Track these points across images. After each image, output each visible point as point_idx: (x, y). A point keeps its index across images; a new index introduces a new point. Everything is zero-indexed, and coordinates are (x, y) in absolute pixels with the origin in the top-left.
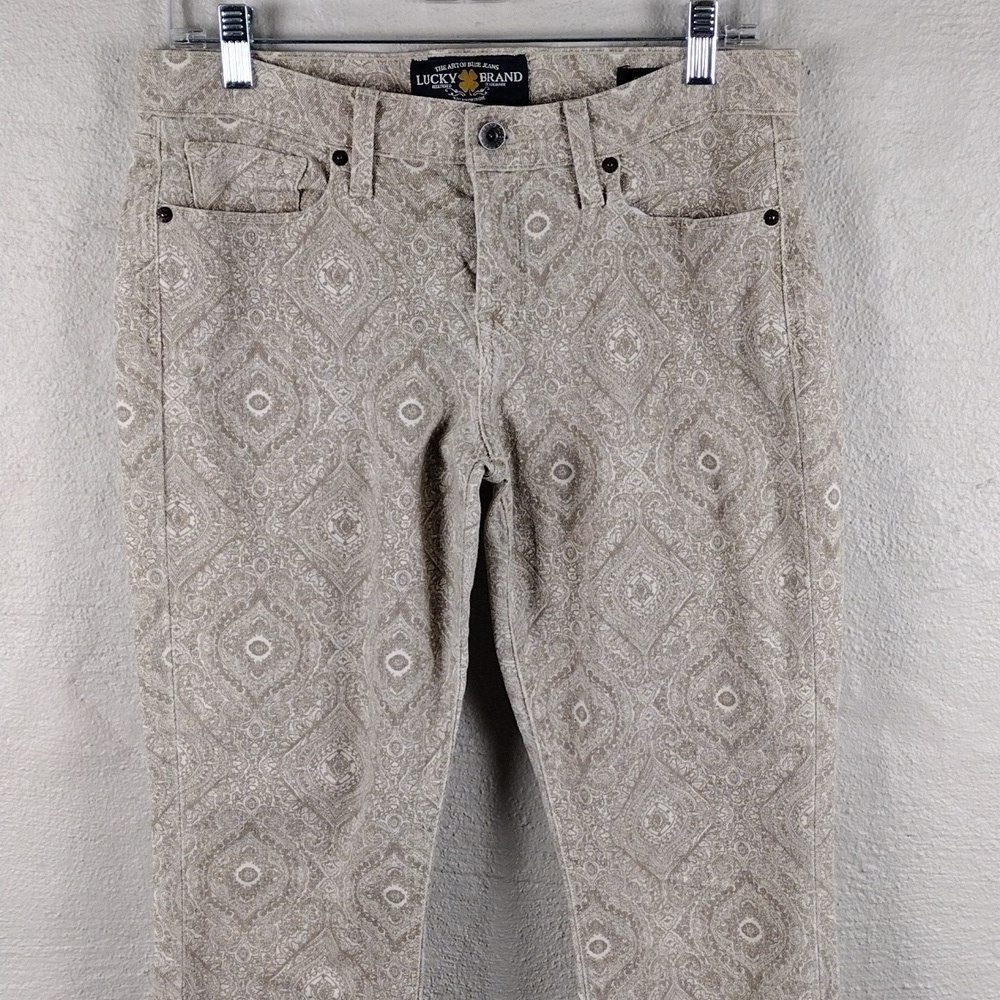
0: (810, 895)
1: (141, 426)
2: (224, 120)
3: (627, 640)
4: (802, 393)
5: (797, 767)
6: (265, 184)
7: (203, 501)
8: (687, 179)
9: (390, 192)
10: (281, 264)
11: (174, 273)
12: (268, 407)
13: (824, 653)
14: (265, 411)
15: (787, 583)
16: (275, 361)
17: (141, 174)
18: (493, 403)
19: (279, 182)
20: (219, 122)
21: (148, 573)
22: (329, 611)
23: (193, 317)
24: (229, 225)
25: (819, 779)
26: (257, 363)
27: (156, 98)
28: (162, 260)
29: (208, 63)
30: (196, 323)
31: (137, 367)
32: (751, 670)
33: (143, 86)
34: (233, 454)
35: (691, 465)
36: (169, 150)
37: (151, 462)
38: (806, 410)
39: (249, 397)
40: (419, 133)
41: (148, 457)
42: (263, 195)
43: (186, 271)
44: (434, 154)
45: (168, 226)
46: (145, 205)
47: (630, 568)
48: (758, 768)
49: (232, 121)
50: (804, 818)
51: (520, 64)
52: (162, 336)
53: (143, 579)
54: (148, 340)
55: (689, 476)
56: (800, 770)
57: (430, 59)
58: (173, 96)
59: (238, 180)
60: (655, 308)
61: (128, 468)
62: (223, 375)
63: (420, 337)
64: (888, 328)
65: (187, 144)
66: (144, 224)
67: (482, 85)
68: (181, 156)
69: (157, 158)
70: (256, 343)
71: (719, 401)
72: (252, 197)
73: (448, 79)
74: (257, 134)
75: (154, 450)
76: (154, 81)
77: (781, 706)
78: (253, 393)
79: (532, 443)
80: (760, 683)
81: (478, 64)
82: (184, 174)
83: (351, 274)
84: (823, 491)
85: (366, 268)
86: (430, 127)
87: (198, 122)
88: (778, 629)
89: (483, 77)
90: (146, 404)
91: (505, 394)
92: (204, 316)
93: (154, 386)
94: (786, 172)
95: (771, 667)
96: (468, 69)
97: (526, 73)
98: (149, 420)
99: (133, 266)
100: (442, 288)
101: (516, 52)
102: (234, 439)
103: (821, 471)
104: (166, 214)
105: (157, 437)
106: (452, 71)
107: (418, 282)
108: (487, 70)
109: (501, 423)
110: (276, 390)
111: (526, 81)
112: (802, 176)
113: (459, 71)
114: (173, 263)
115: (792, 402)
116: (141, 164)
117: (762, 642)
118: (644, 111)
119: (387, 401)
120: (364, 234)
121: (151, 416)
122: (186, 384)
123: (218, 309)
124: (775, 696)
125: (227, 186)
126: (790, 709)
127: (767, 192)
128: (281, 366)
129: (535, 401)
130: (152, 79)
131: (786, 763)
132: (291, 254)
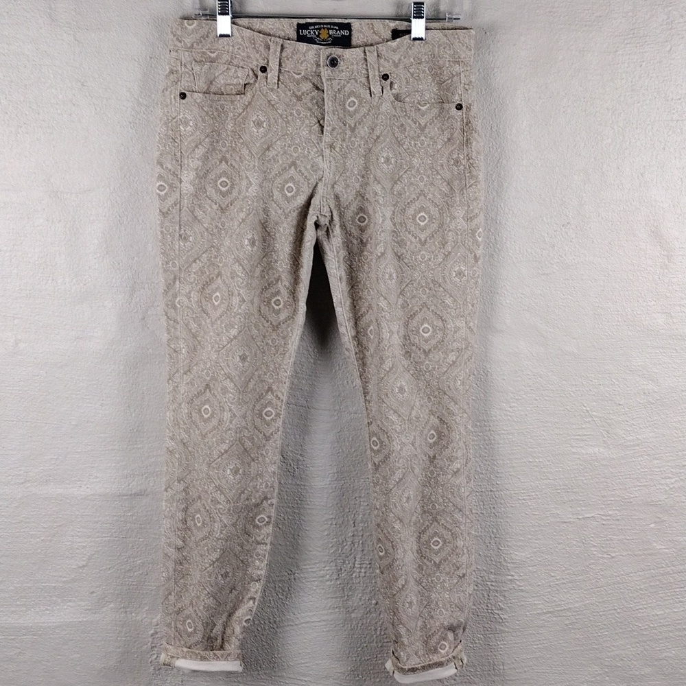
0: (460, 417)
1: (170, 194)
2: (211, 52)
3: (386, 299)
4: (470, 186)
5: (457, 359)
6: (229, 81)
7: (196, 229)
8: (420, 86)
9: (286, 87)
10: (235, 119)
11: (186, 123)
12: (228, 186)
13: (470, 305)
14: (227, 188)
15: (456, 275)
16: (231, 165)
17: (172, 76)
18: (329, 187)
19: (235, 80)
20: (208, 53)
21: (171, 262)
22: (243, 283)
23: (195, 143)
24: (212, 101)
25: (466, 363)
26: (224, 165)
27: (180, 42)
28: (181, 117)
29: (204, 26)
30: (197, 146)
31: (170, 167)
32: (439, 315)
33: (174, 36)
34: (211, 208)
35: (413, 219)
36: (185, 66)
37: (174, 211)
38: (471, 194)
39: (219, 181)
40: (300, 59)
41: (173, 208)
42: (227, 87)
43: (191, 122)
44: (307, 69)
45: (184, 101)
46: (173, 91)
47: (387, 265)
48: (439, 361)
49: (214, 52)
50: (459, 382)
51: (348, 27)
52: (181, 152)
53: (168, 266)
54: (175, 155)
55: (411, 224)
56: (458, 360)
57: (307, 23)
58: (188, 41)
59: (216, 80)
60: (402, 145)
61: (163, 213)
62: (208, 171)
63: (295, 155)
64: (522, 152)
65: (193, 63)
66: (173, 100)
67: (330, 36)
68: (191, 69)
69: (179, 69)
70: (224, 157)
71: (429, 190)
72: (222, 88)
73: (315, 33)
74: (226, 57)
75: (176, 205)
76: (180, 34)
77: (451, 331)
78: (221, 180)
79: (347, 205)
80: (443, 321)
81: (329, 26)
82: (192, 77)
83: (265, 123)
84: (476, 232)
85: (273, 121)
86: (305, 57)
87: (199, 53)
88: (451, 296)
89: (331, 32)
90: (173, 184)
91: (335, 183)
92: (200, 143)
93: (177, 175)
94: (466, 86)
95: (448, 313)
96: (324, 28)
97: (350, 31)
98: (174, 191)
99: (168, 119)
100: (308, 132)
101: (346, 21)
102: (212, 201)
103: (476, 223)
104: (183, 96)
105: (177, 199)
106: (317, 29)
107: (297, 129)
108: (332, 29)
109: (333, 197)
110: (231, 178)
111: (350, 35)
112: (473, 88)
113: (320, 29)
114: (186, 118)
115: (465, 191)
116: (172, 72)
117: (444, 302)
118: (402, 53)
119: (280, 184)
120: (273, 106)
121: (175, 189)
122: (192, 175)
123: (207, 140)
124: (449, 326)
125: (211, 83)
126: (455, 332)
127: (457, 95)
128: (234, 167)
129: (348, 186)
130: (179, 33)
131: (452, 357)
132: (240, 114)
